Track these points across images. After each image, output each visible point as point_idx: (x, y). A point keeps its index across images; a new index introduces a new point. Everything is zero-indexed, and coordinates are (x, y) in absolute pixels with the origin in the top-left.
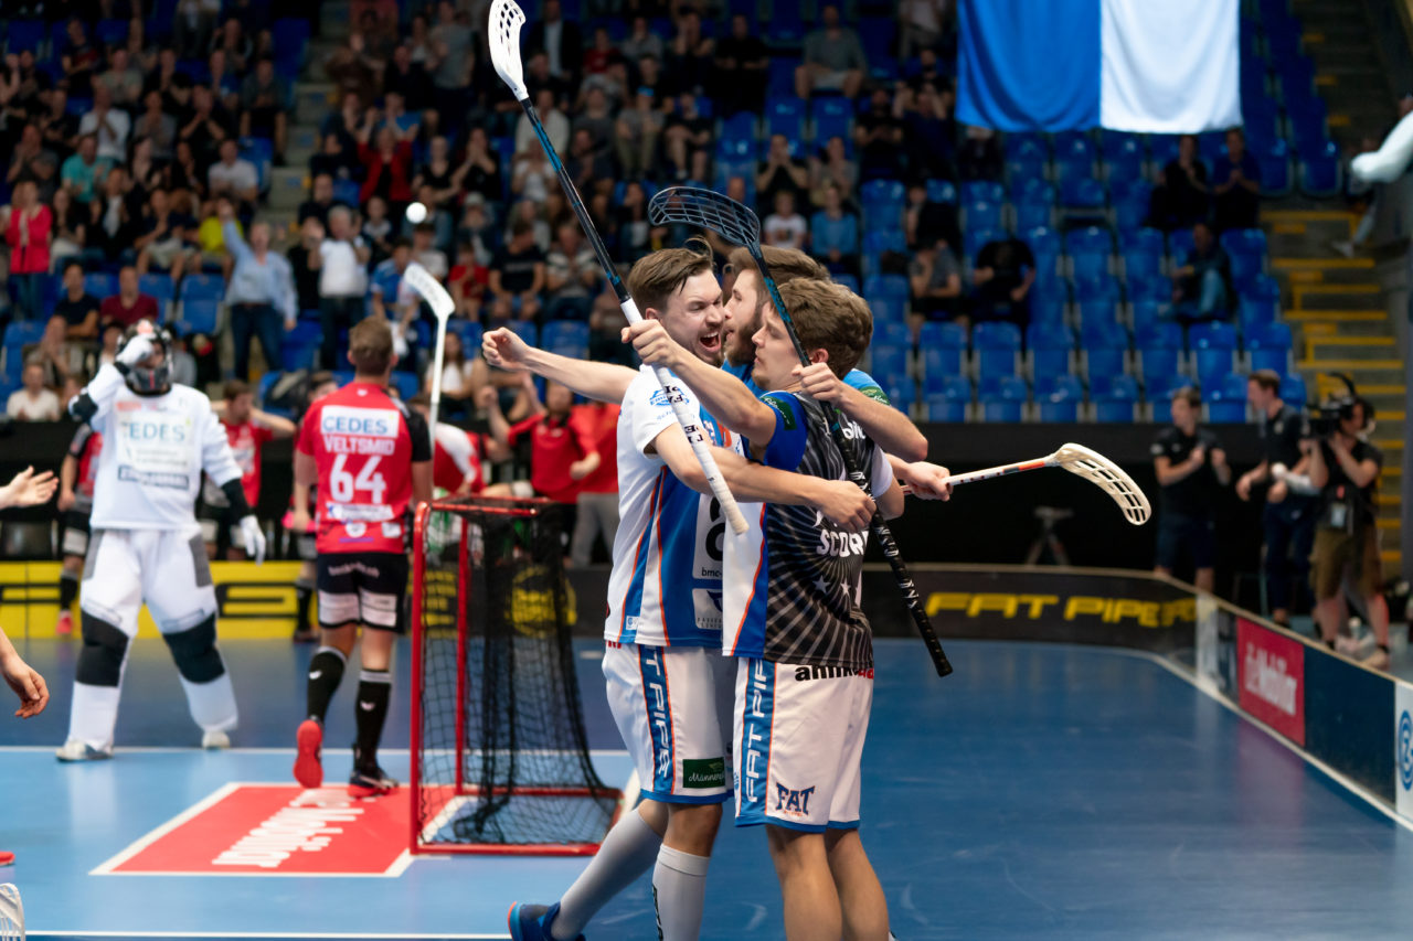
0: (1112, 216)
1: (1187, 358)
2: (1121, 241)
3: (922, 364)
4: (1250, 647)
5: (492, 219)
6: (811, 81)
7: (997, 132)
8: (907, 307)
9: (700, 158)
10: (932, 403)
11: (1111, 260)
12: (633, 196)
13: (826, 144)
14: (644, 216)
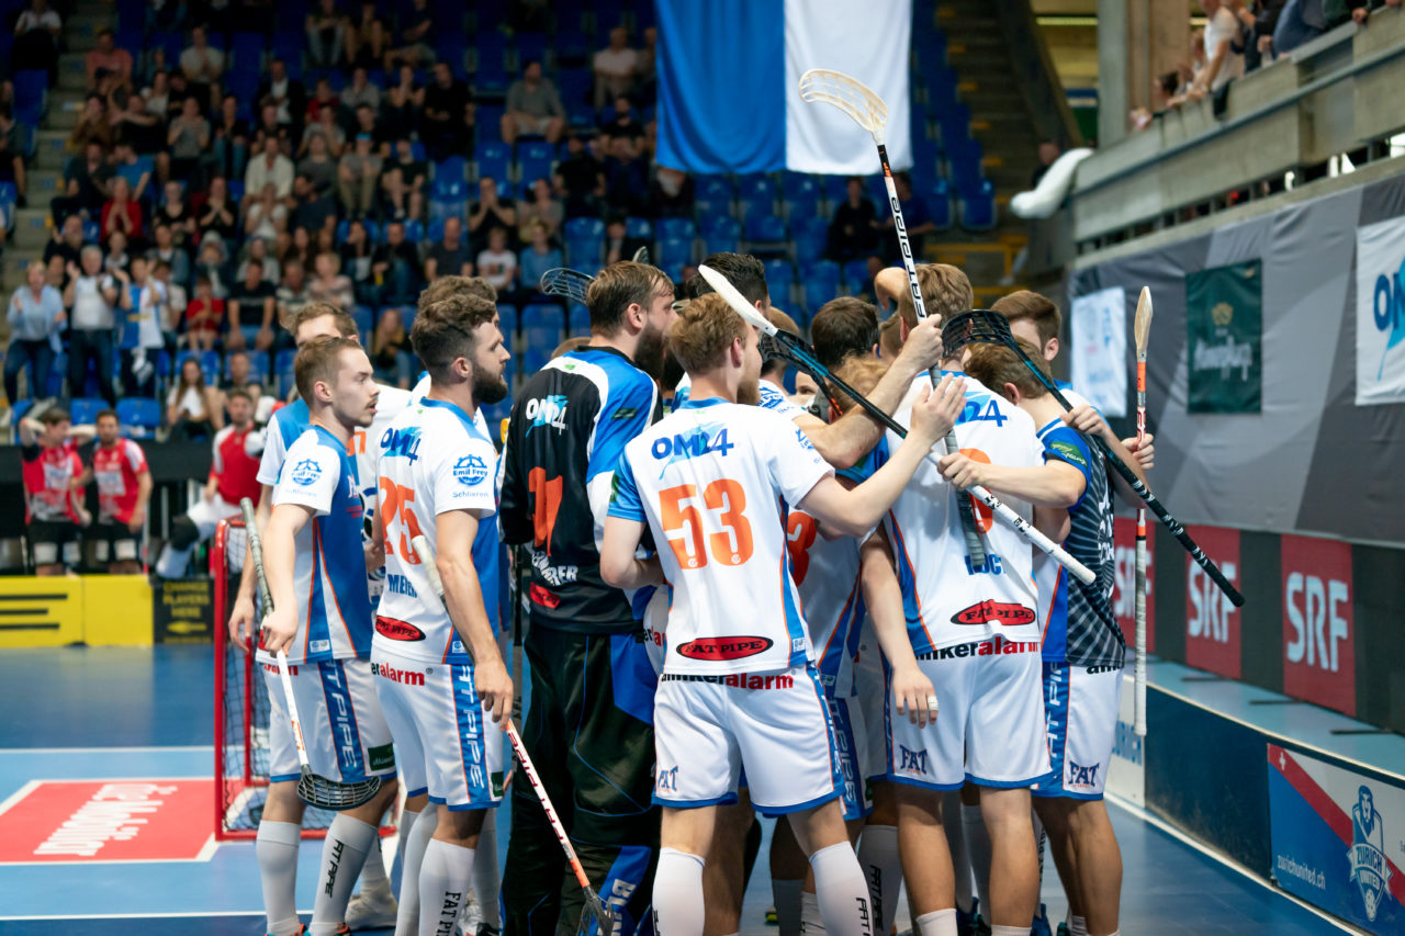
0: (793, 249)
2: (801, 272)
6: (516, 128)
9: (416, 199)
11: (792, 289)
12: (356, 234)
13: (532, 186)
14: (366, 253)
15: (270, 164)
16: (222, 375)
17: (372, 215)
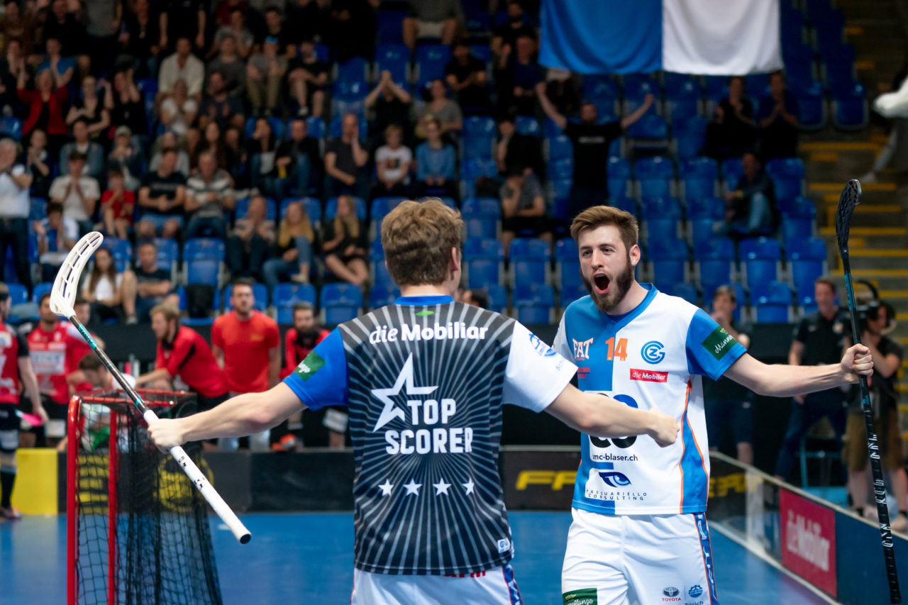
0: (674, 146)
1: (738, 269)
2: (681, 168)
3: (512, 275)
4: (791, 514)
5: (137, 149)
6: (416, 31)
7: (574, 74)
8: (499, 225)
9: (319, 97)
10: (521, 308)
11: (672, 183)
12: (261, 130)
13: (429, 85)
14: (270, 149)
15: (182, 65)
16: (133, 261)
17: (277, 113)
